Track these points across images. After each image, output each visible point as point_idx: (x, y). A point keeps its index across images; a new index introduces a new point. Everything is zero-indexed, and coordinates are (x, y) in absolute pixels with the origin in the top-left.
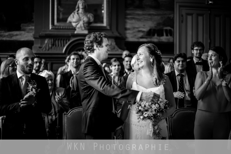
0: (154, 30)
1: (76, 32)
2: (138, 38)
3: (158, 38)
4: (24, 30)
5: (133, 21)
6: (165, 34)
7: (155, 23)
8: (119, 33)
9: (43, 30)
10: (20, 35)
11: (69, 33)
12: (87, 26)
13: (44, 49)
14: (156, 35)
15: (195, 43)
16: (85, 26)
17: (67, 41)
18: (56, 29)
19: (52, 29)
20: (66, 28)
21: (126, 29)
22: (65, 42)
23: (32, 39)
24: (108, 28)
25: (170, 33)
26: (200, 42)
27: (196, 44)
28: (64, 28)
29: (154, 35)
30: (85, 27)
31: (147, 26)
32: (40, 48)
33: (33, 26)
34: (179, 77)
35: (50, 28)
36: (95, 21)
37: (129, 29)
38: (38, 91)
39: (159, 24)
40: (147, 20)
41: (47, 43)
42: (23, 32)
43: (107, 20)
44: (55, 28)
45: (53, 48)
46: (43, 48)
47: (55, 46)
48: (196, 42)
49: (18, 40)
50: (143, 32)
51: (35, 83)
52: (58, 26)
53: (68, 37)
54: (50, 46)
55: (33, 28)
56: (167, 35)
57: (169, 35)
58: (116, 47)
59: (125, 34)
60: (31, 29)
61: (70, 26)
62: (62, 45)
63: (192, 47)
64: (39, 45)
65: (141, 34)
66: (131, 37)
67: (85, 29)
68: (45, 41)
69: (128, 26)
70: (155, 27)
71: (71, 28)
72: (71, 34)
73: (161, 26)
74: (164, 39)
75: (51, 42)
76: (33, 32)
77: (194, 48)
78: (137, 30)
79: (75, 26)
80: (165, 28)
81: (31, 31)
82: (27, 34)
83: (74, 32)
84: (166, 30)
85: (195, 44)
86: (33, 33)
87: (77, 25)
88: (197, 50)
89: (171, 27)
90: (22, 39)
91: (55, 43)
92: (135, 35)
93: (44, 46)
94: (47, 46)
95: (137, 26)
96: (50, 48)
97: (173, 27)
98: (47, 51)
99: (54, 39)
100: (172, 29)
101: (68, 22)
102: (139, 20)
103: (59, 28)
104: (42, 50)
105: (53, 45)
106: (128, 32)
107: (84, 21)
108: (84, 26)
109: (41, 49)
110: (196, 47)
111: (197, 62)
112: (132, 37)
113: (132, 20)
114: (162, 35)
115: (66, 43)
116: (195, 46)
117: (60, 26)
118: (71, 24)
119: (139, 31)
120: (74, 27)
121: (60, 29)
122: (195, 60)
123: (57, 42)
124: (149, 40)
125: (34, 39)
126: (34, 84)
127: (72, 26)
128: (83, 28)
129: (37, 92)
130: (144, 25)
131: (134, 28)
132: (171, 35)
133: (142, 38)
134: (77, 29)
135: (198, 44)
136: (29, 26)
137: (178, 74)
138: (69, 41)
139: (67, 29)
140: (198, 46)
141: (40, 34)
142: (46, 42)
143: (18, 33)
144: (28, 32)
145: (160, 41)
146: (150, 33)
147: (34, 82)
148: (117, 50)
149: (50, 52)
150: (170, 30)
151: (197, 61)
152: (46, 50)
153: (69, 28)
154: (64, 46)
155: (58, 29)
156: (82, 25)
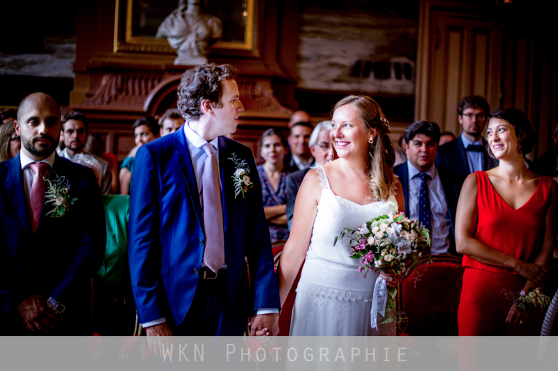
0: (368, 63)
1: (177, 62)
2: (328, 82)
3: (377, 82)
4: (51, 52)
5: (318, 40)
6: (393, 74)
7: (371, 46)
8: (282, 67)
9: (98, 53)
10: (42, 62)
11: (162, 63)
12: (205, 49)
13: (99, 101)
14: (372, 75)
15: (466, 98)
16: (201, 48)
17: (156, 82)
18: (128, 51)
19: (118, 51)
20: (155, 49)
21: (299, 59)
22: (150, 84)
23: (70, 74)
24: (256, 53)
25: (407, 72)
26: (479, 98)
27: (469, 102)
28: (149, 49)
29: (366, 76)
30: (199, 51)
31: (351, 51)
32: (89, 96)
33: (73, 42)
34: (419, 182)
35: (115, 49)
36: (226, 37)
37: (307, 59)
38: (72, 203)
39: (379, 50)
40: (352, 39)
41: (106, 86)
42: (48, 57)
43: (253, 35)
44: (126, 48)
45: (120, 97)
46: (95, 97)
47: (124, 93)
48: (469, 97)
49: (36, 75)
50: (341, 66)
51: (65, 181)
52: (135, 45)
53: (158, 74)
54: (113, 92)
55: (74, 46)
56: (398, 77)
57: (403, 76)
58: (274, 101)
59: (297, 70)
60: (69, 51)
61: (163, 47)
62: (144, 92)
63: (460, 109)
64: (87, 90)
65: (335, 73)
66: (311, 78)
67: (201, 54)
68: (101, 80)
69: (305, 51)
70: (371, 56)
71: (166, 50)
72: (166, 65)
73: (386, 56)
74: (391, 85)
75: (116, 84)
76: (72, 57)
77: (463, 109)
78: (326, 61)
79: (175, 47)
80: (395, 60)
81: (67, 55)
82: (57, 62)
83: (173, 60)
84: (397, 65)
85: (466, 102)
86: (73, 59)
87: (180, 44)
88: (470, 115)
89: (410, 58)
90: (46, 75)
91: (125, 87)
92: (322, 75)
93: (98, 92)
94: (107, 91)
95: (326, 52)
96: (113, 99)
97: (414, 59)
98: (105, 103)
99: (122, 77)
100: (412, 63)
101: (159, 35)
102: (332, 37)
103: (137, 49)
104: (94, 101)
105: (120, 90)
106: (304, 65)
107: (197, 36)
108: (198, 47)
109: (91, 99)
110: (468, 107)
111: (469, 146)
112: (313, 79)
113: (315, 37)
114: (388, 77)
115: (153, 87)
116: (466, 106)
117: (140, 46)
118: (167, 41)
119: (332, 65)
120: (174, 50)
121: (140, 52)
122: (466, 141)
123: (130, 83)
124: (354, 86)
125: (73, 75)
126: (63, 185)
127: (169, 46)
128: (196, 53)
129: (70, 204)
130: (344, 51)
131: (319, 57)
132: (408, 77)
133: (337, 81)
134: (180, 54)
135: (475, 101)
136: (64, 43)
137: (417, 172)
138: (159, 81)
139: (157, 53)
140: (473, 106)
141: (91, 62)
142: (104, 82)
143: (35, 57)
144: (61, 57)
145: (382, 90)
146: (359, 70)
147: (62, 179)
148: (277, 109)
149: (114, 106)
150: (407, 65)
151: (471, 143)
152: (102, 102)
153: (160, 50)
154: (147, 94)
155: (134, 52)
156: (193, 45)
